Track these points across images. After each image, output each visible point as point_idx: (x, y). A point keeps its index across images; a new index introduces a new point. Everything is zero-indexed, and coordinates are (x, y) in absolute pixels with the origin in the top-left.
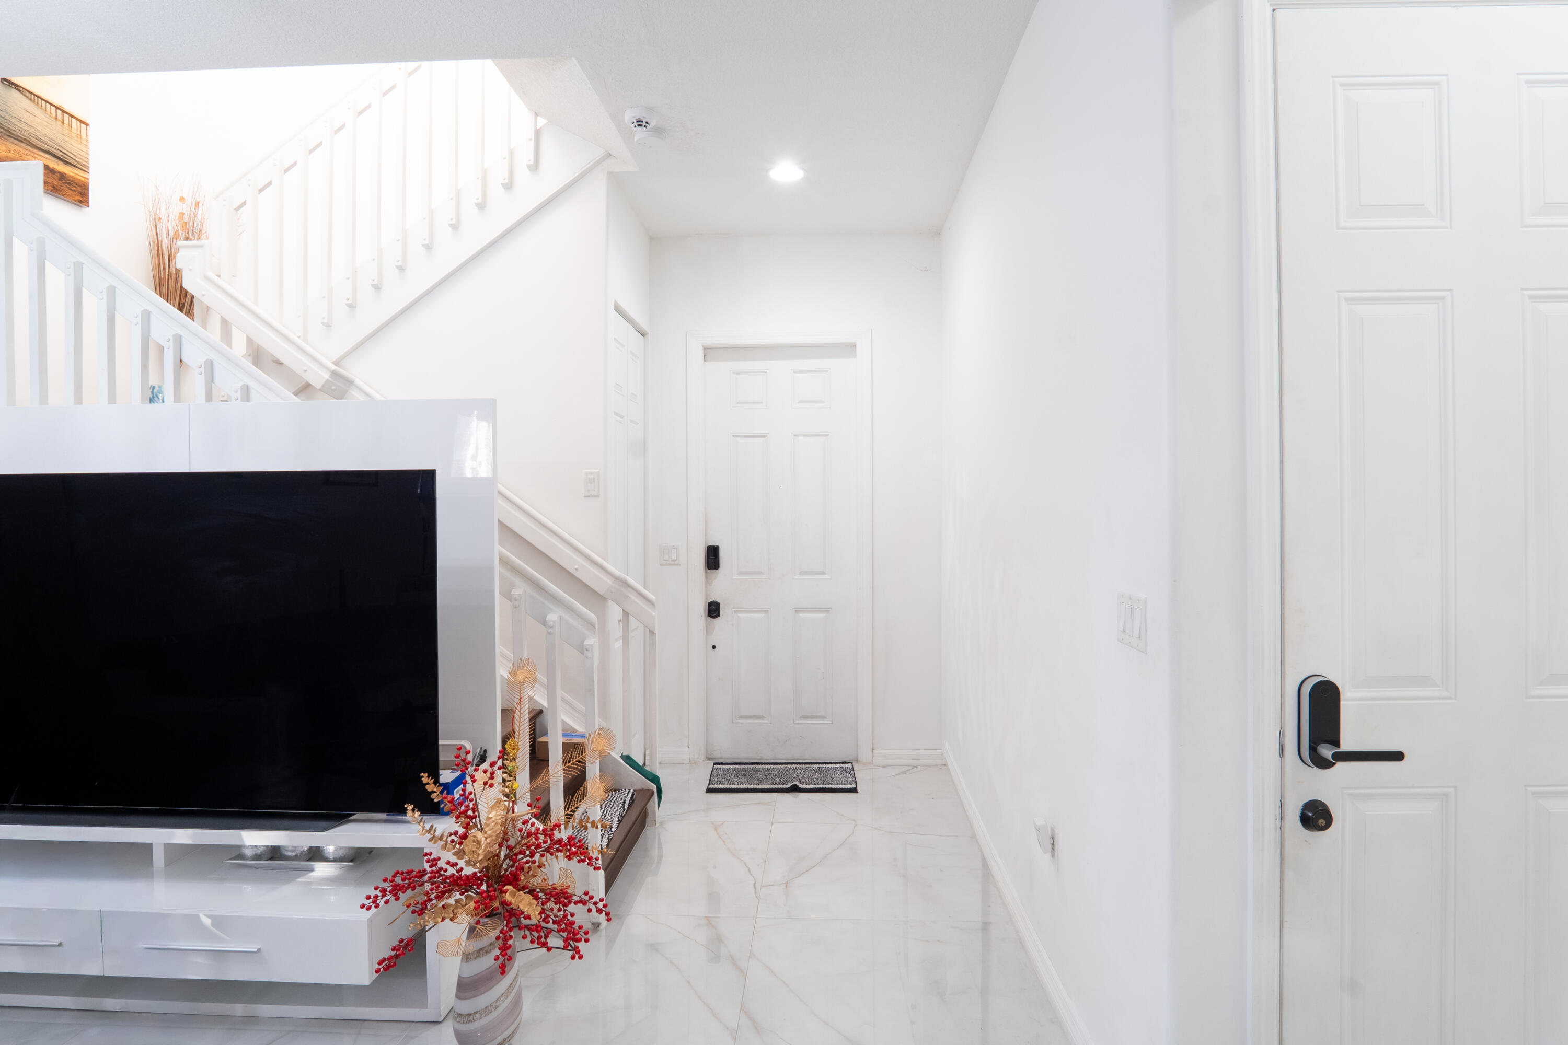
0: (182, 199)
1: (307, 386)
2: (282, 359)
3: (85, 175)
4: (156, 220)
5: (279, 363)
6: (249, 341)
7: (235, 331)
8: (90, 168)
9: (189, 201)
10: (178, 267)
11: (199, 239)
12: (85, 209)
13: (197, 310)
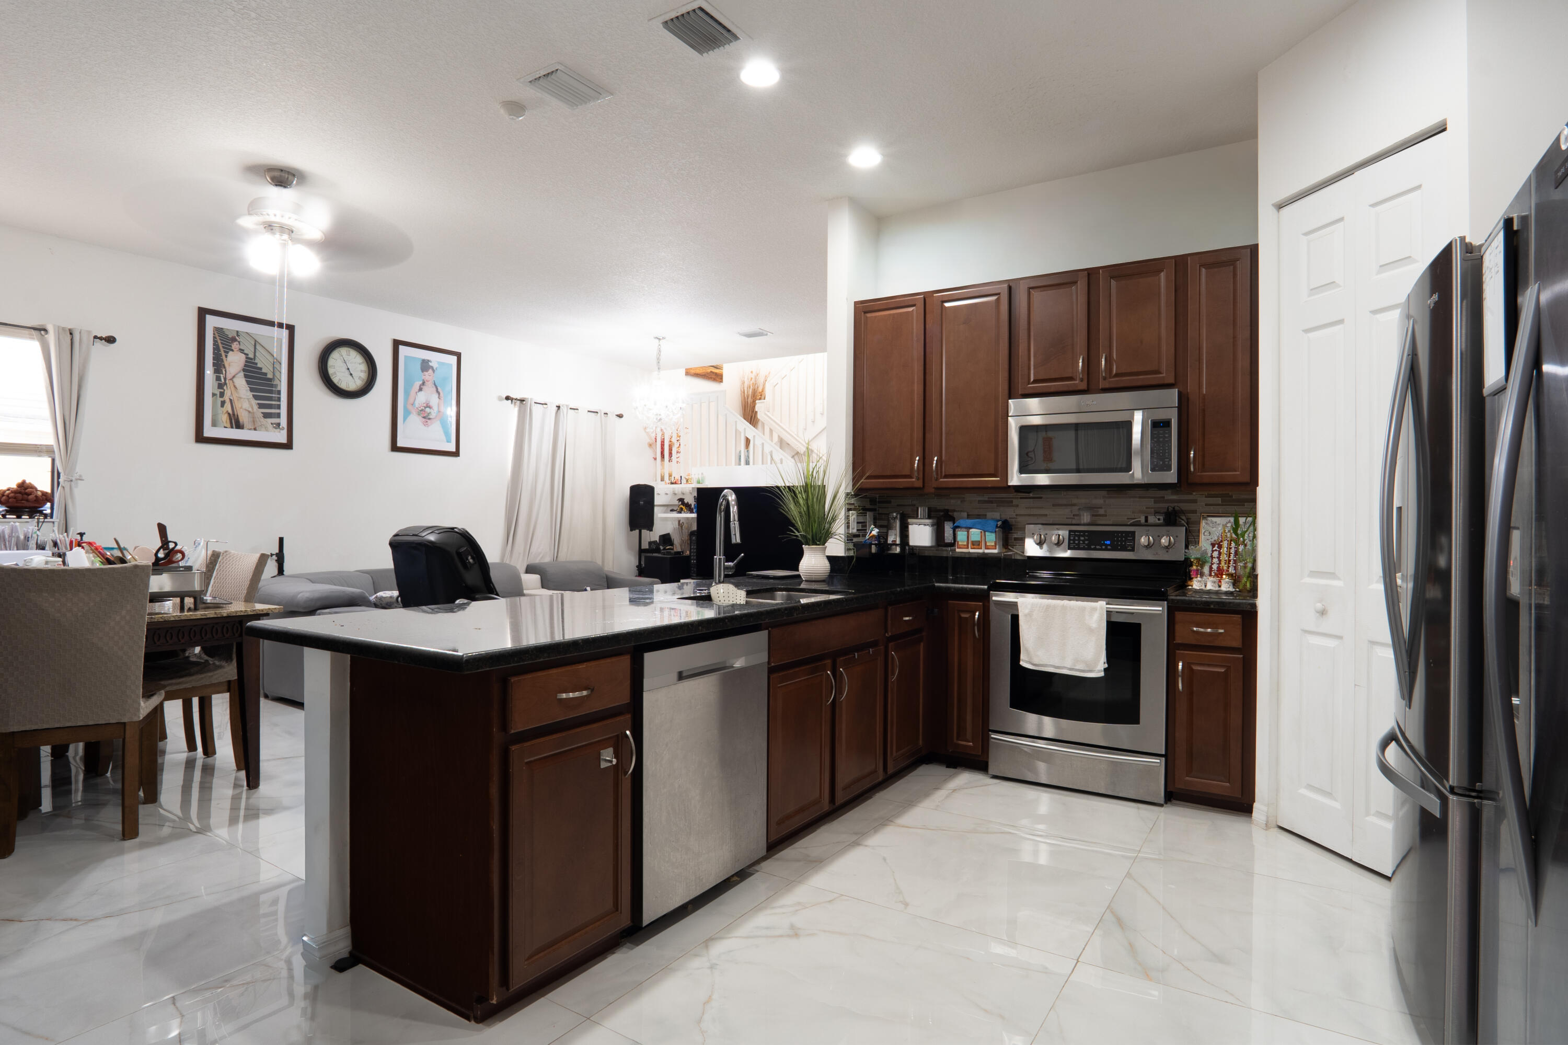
0: (752, 372)
1: (798, 453)
2: (789, 443)
3: (720, 370)
4: (743, 383)
5: (788, 444)
6: (779, 436)
7: (774, 433)
8: (724, 369)
9: (754, 373)
10: (756, 410)
11: (764, 399)
12: (722, 384)
13: (760, 425)
